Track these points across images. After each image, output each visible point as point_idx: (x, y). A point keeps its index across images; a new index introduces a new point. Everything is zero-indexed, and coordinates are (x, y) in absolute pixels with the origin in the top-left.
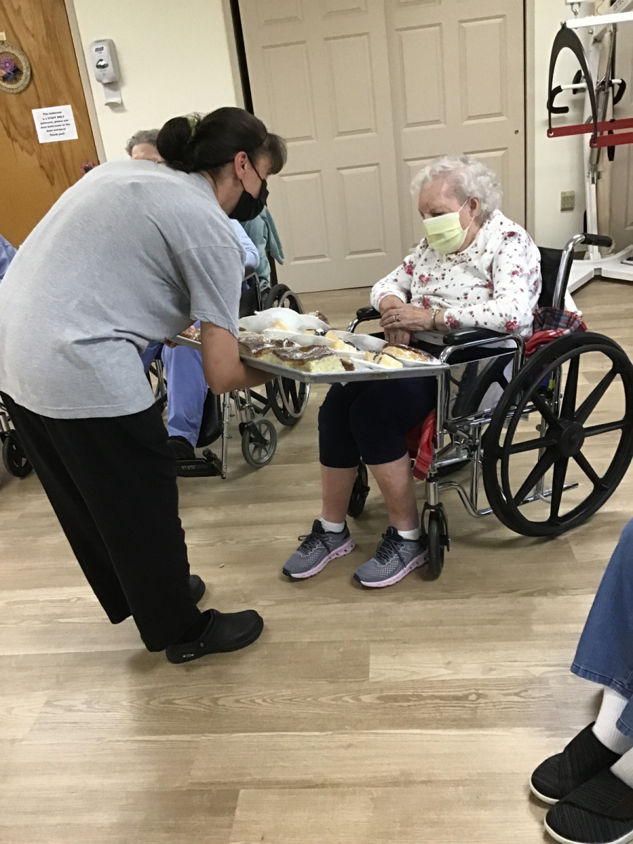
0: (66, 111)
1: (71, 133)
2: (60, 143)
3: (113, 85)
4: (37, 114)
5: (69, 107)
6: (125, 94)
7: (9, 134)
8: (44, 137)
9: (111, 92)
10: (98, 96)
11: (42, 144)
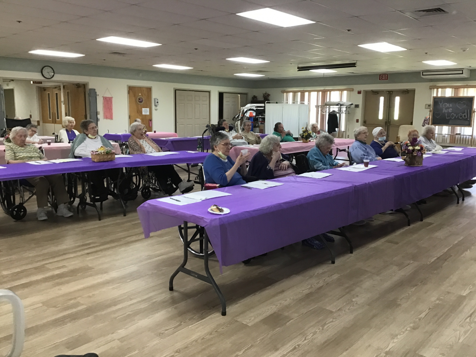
0: (148, 109)
1: (148, 113)
2: (146, 115)
3: (156, 106)
4: (143, 109)
5: (149, 109)
6: (157, 108)
7: (137, 112)
8: (143, 113)
9: (155, 107)
10: (153, 107)
11: (143, 115)
